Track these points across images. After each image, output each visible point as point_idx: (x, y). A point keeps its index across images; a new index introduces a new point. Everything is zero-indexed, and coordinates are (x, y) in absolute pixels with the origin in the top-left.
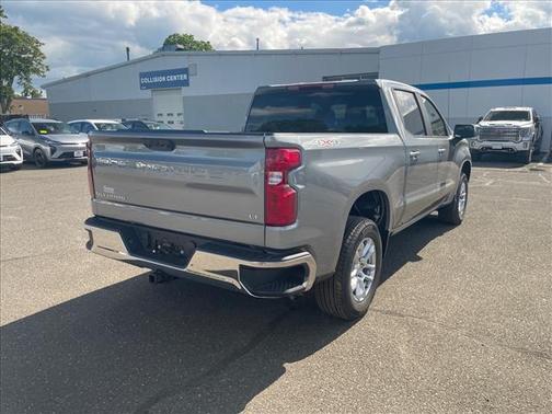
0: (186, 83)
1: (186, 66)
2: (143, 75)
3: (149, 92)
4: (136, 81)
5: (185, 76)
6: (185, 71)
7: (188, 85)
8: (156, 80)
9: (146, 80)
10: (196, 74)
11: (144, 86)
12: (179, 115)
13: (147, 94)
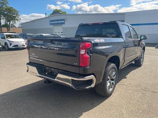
0: (64, 23)
1: (64, 18)
2: (50, 21)
3: (53, 26)
4: (49, 23)
5: (64, 21)
6: (64, 20)
7: (64, 24)
8: (55, 22)
9: (52, 22)
10: (67, 21)
11: (51, 24)
12: (61, 33)
13: (52, 26)
